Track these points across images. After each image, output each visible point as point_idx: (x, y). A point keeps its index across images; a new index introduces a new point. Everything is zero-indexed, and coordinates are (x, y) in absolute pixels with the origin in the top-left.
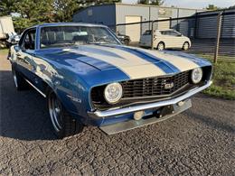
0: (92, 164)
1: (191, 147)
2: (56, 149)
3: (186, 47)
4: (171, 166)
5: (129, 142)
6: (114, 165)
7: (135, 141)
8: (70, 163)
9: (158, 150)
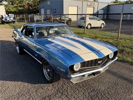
0: (67, 96)
1: (108, 88)
2: (49, 88)
3: (102, 26)
4: (100, 97)
5: (81, 85)
6: (76, 97)
7: (83, 85)
8: (57, 95)
9: (94, 89)
